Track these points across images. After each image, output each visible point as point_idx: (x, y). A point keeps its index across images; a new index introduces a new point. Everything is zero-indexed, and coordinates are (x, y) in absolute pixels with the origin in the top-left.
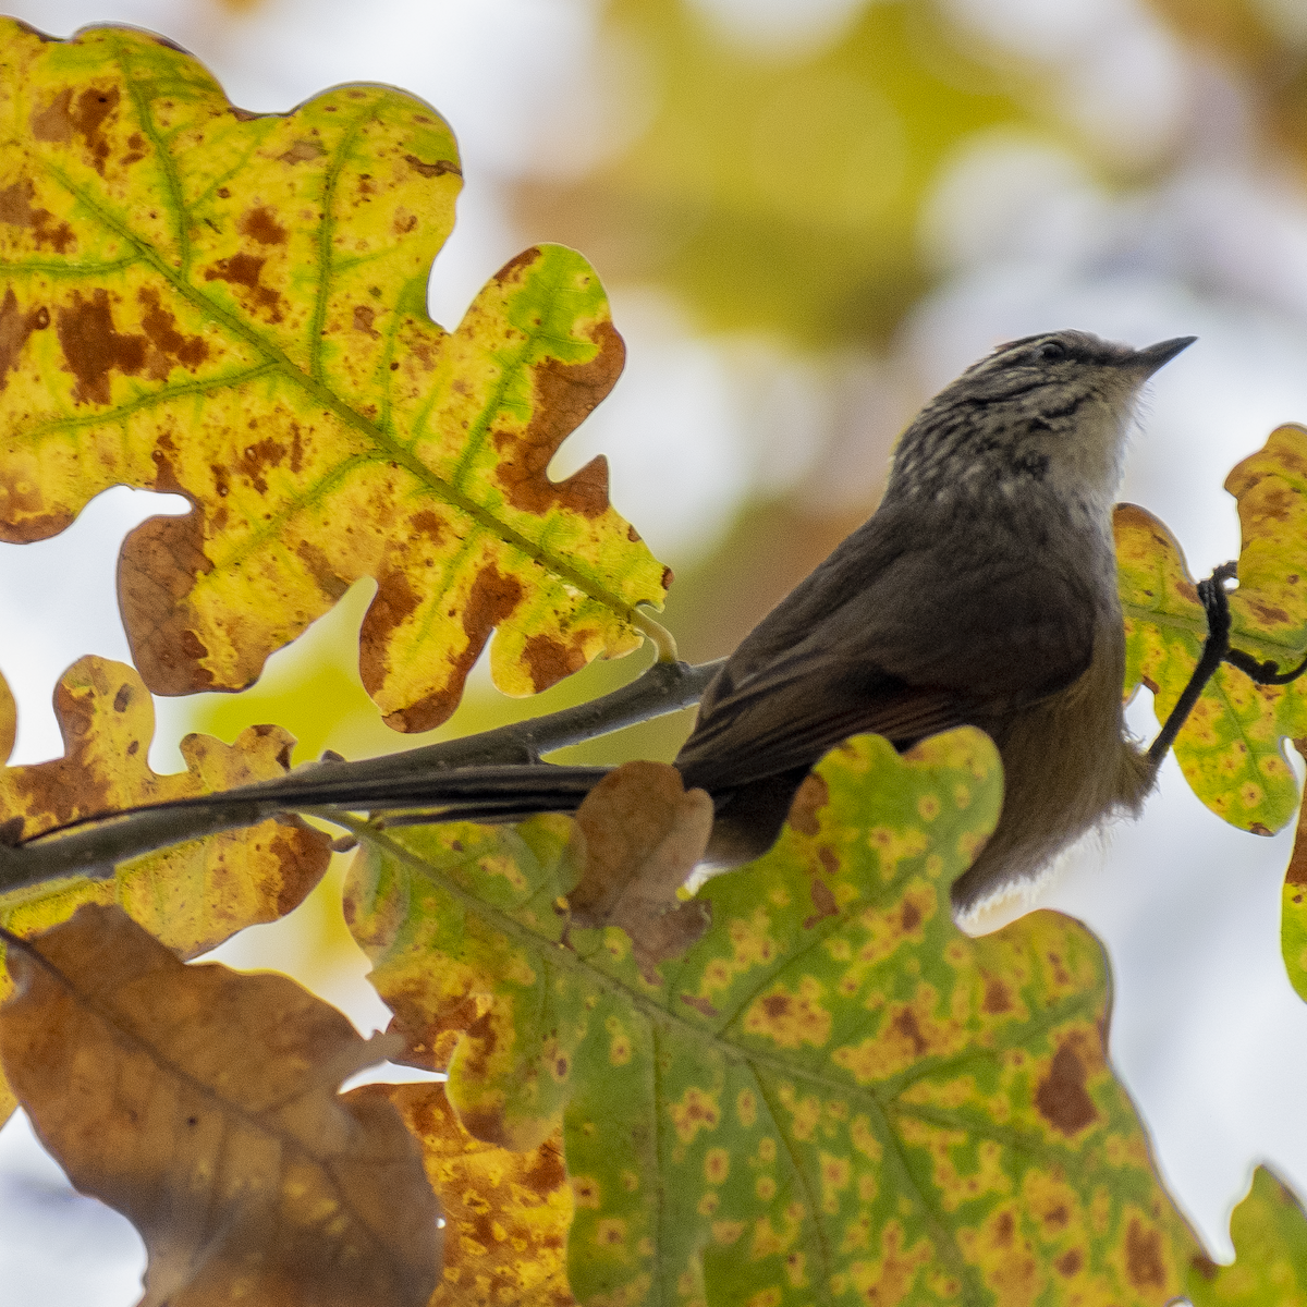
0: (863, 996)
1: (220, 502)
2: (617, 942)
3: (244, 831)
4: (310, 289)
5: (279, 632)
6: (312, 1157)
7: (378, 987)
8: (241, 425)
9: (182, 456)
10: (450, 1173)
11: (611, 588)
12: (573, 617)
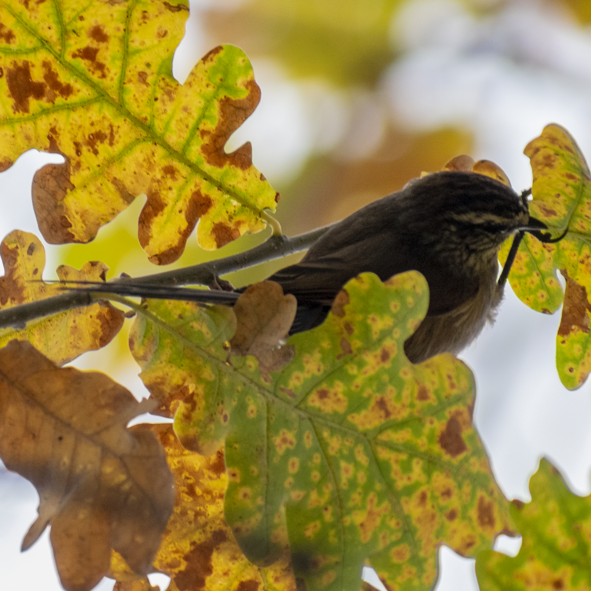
0: (362, 390)
1: (77, 158)
2: (252, 362)
3: (85, 308)
4: (119, 63)
5: (104, 217)
6: (115, 455)
7: (143, 380)
8: (87, 124)
9: (61, 137)
10: (176, 464)
11: (252, 201)
12: (235, 215)
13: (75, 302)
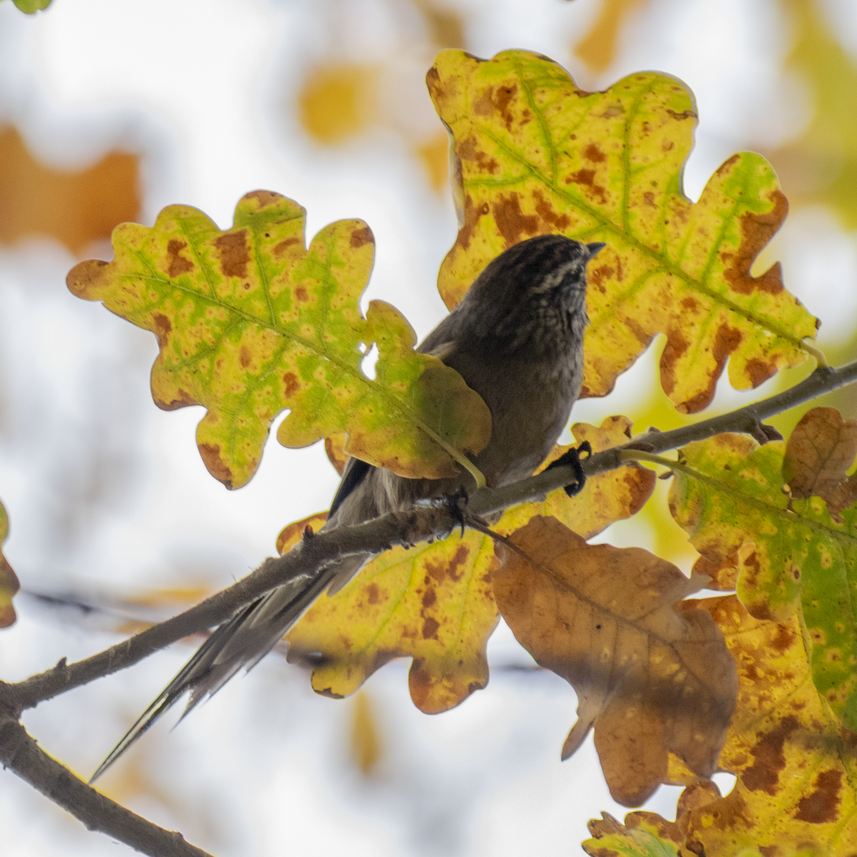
2: (817, 504)
4: (620, 185)
5: (621, 365)
6: (665, 642)
7: (694, 545)
10: (731, 643)
11: (788, 331)
12: (770, 348)
13: (601, 466)
